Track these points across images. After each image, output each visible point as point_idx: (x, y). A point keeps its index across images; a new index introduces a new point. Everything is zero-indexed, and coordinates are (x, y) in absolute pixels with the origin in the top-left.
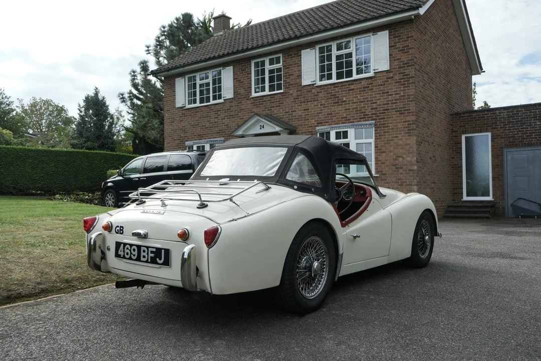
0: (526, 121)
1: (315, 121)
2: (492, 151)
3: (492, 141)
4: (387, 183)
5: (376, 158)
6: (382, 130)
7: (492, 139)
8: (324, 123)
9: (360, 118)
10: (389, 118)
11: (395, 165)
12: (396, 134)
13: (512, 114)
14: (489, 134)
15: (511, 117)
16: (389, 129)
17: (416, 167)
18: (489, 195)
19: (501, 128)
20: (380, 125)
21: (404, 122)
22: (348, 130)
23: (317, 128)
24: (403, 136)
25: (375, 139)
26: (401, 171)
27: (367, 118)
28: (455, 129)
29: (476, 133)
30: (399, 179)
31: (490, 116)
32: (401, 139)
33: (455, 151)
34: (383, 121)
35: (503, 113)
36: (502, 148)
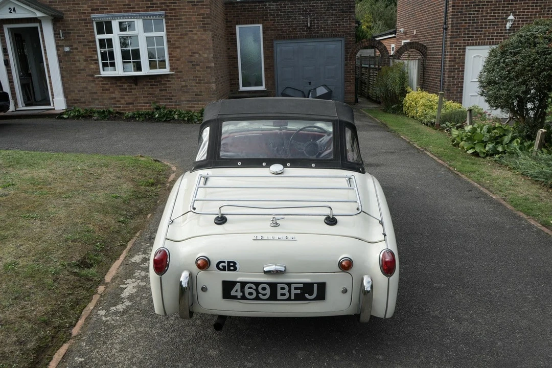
0: (291, 14)
1: (88, 7)
2: (264, 43)
3: (264, 33)
4: (184, 81)
5: (170, 54)
6: (175, 23)
7: (263, 30)
8: (101, 9)
9: (147, 7)
10: (181, 9)
11: (191, 62)
12: (190, 28)
13: (281, 7)
14: (261, 26)
15: (279, 10)
16: (182, 22)
17: (213, 65)
18: (261, 85)
19: (271, 20)
20: (170, 16)
21: (198, 15)
22: (135, 20)
23: (92, 16)
24: (198, 31)
25: (167, 32)
26: (198, 68)
27: (156, 7)
28: (229, 19)
29: (249, 24)
30: (197, 77)
31: (261, 8)
32: (196, 34)
33: (230, 41)
34: (175, 13)
35: (272, 5)
36: (272, 40)
